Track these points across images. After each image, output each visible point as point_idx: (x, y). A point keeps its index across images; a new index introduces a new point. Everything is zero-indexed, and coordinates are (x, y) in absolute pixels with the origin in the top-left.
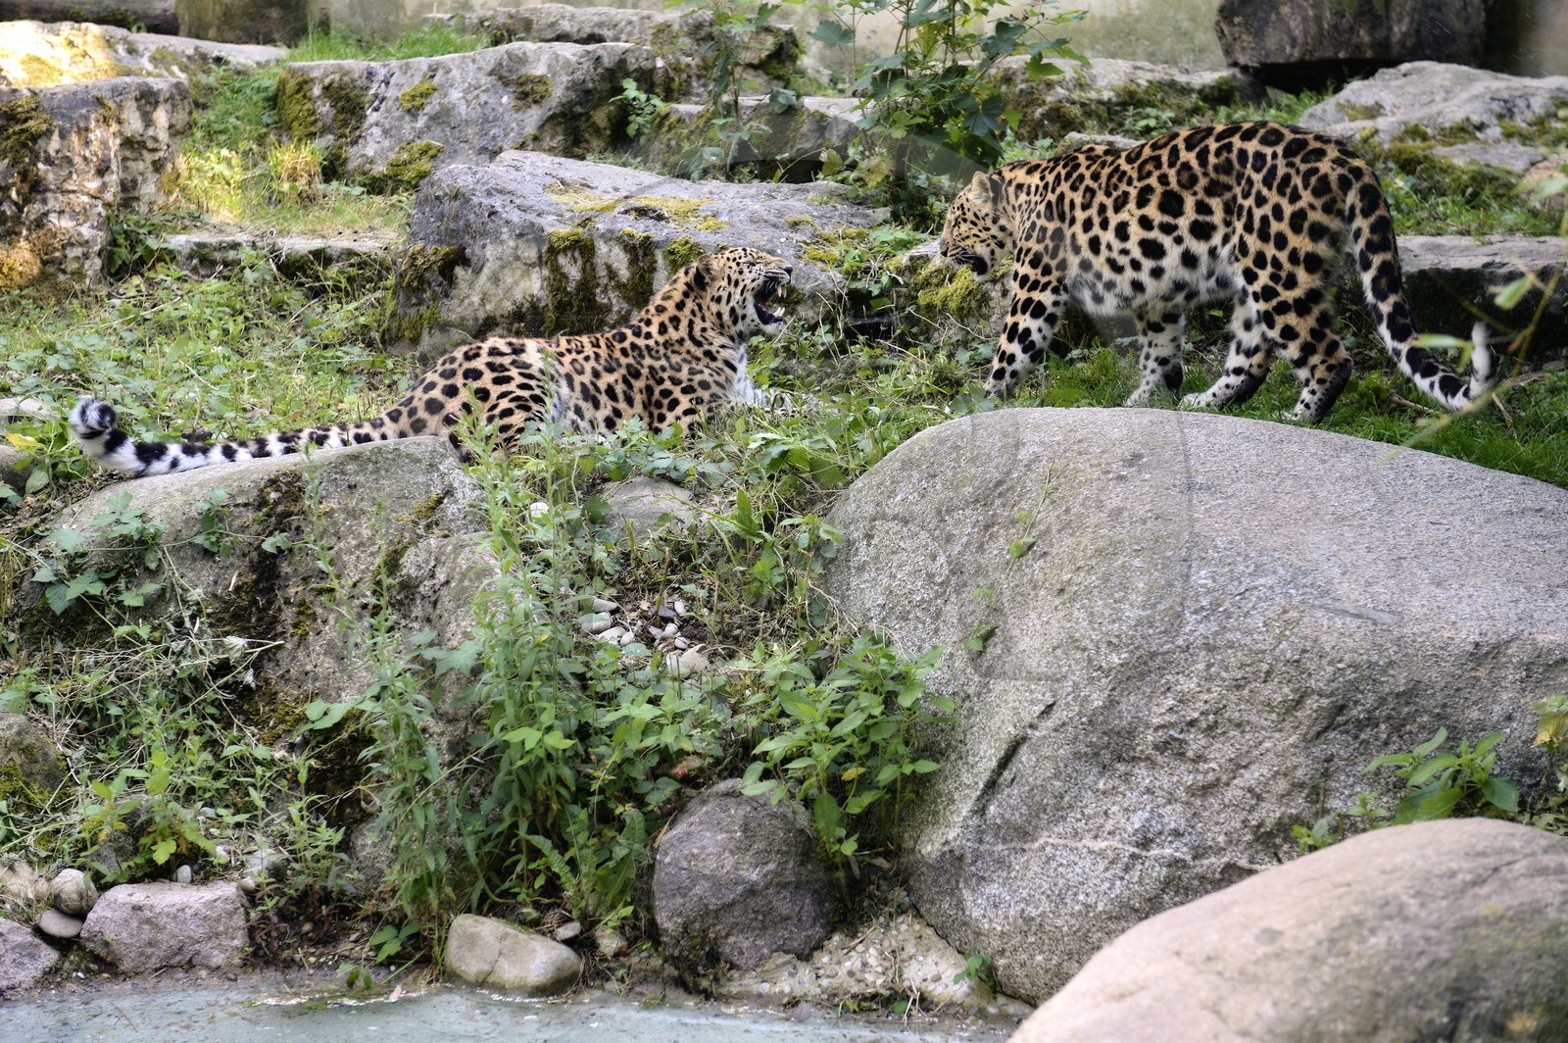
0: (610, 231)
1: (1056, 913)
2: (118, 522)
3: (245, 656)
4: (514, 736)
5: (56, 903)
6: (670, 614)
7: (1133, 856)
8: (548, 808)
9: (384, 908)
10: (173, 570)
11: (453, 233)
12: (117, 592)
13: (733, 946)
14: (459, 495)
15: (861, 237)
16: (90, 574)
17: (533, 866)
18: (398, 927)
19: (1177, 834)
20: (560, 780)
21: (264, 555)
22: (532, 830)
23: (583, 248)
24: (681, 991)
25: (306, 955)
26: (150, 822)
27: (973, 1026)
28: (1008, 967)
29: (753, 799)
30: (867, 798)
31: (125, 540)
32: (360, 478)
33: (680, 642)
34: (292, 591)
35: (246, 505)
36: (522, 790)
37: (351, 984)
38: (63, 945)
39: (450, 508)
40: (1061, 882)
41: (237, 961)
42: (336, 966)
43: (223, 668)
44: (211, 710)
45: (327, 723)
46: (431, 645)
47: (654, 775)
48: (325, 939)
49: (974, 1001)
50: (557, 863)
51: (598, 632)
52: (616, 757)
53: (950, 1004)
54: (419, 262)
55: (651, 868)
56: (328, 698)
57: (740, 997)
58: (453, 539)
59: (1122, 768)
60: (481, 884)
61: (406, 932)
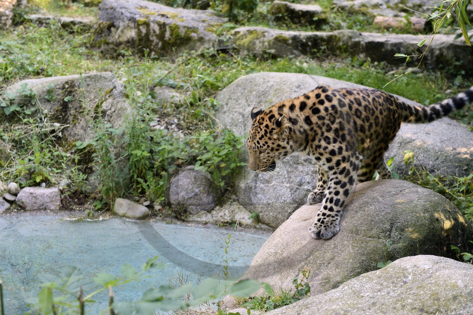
0: (154, 20)
1: (276, 202)
2: (24, 91)
3: (59, 129)
4: (134, 152)
5: (9, 192)
6: (173, 122)
7: (297, 188)
8: (142, 171)
9: (97, 196)
10: (39, 105)
11: (111, 19)
12: (23, 110)
13: (191, 208)
14: (117, 88)
15: (221, 25)
16: (16, 105)
17: (138, 186)
18: (101, 201)
19: (308, 183)
20: (145, 164)
21: (64, 102)
22: (138, 177)
23: (147, 24)
24: (176, 220)
25: (76, 207)
26: (34, 171)
27: (253, 230)
28: (262, 216)
29: (197, 171)
30: (227, 172)
31: (26, 96)
32: (90, 83)
33: (176, 130)
34: (72, 112)
35: (59, 88)
36: (135, 166)
37: (88, 215)
38: (11, 202)
39: (115, 92)
40: (278, 194)
41: (58, 208)
42: (84, 210)
43: (53, 131)
44: (50, 142)
45: (82, 147)
46: (110, 128)
47: (170, 164)
48: (81, 204)
49: (253, 224)
50: (145, 185)
51: (154, 126)
52: (161, 159)
53: (247, 225)
54: (101, 26)
55: (169, 188)
56: (81, 140)
57: (192, 222)
58: (116, 100)
59: (295, 166)
60: (123, 191)
61: (103, 202)
